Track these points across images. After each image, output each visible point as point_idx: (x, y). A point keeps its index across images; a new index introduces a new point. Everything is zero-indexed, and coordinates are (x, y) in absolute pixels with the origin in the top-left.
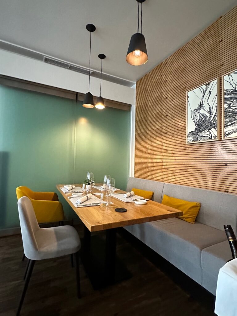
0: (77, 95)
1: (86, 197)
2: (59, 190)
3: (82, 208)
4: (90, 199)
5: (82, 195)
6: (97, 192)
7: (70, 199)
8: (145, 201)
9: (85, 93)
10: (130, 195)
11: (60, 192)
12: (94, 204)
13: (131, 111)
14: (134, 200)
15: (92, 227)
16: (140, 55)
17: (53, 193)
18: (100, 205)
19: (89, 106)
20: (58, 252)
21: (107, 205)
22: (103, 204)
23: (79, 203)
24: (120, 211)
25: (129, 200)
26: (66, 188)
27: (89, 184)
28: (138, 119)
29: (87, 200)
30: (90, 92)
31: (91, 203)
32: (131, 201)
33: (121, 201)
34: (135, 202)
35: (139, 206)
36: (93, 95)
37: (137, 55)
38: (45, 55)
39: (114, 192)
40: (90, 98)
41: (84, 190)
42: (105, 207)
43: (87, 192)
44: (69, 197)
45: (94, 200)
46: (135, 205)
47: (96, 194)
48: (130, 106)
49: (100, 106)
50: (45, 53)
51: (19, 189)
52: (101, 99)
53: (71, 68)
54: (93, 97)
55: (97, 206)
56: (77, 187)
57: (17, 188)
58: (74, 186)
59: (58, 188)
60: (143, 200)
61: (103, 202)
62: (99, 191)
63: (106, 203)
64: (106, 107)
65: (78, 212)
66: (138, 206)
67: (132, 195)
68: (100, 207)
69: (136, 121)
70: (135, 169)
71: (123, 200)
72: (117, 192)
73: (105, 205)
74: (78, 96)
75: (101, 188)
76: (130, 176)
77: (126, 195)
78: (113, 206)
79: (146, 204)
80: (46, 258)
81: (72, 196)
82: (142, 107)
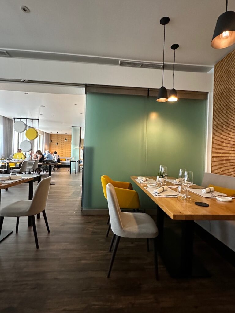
0: (148, 91)
1: (163, 189)
2: (134, 181)
3: (160, 198)
4: (166, 190)
5: (157, 186)
6: (170, 185)
7: (147, 189)
8: (230, 199)
9: (159, 88)
10: (209, 191)
11: (136, 182)
12: (170, 195)
13: (208, 99)
14: (216, 196)
15: (174, 216)
16: (229, 35)
17: (129, 183)
18: (177, 197)
19: (163, 100)
20: (139, 234)
21: (185, 197)
22: (181, 197)
23: (156, 193)
24: (200, 205)
25: (209, 195)
26: (141, 179)
27: (163, 177)
28: (216, 107)
29: (163, 191)
30: (164, 86)
31: (168, 194)
32: (211, 197)
33: (199, 196)
34: (217, 198)
35: (223, 203)
36: (167, 89)
37: (225, 36)
38: (121, 60)
39: (190, 186)
40: (164, 93)
41: (158, 182)
42: (184, 200)
43: (161, 184)
44: (145, 187)
45: (169, 192)
46: (217, 201)
47: (170, 186)
48: (206, 94)
49: (173, 99)
50: (120, 58)
51: (103, 178)
52: (174, 92)
53: (143, 66)
54: (167, 91)
55: (174, 197)
56: (150, 179)
57: (102, 177)
58: (147, 178)
59: (132, 179)
60: (227, 198)
61: (180, 195)
62: (173, 185)
63: (184, 196)
64: (179, 99)
65: (157, 201)
66: (221, 202)
67: (212, 191)
68: (177, 199)
69: (213, 110)
70: (212, 164)
71: (201, 194)
72: (193, 187)
73: (184, 198)
74: (150, 91)
75: (175, 182)
76: (206, 172)
77: (204, 191)
78: (192, 199)
79: (230, 202)
80: (129, 236)
81: (148, 186)
82: (222, 93)
